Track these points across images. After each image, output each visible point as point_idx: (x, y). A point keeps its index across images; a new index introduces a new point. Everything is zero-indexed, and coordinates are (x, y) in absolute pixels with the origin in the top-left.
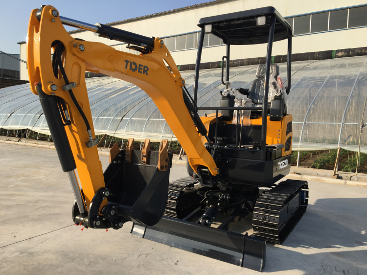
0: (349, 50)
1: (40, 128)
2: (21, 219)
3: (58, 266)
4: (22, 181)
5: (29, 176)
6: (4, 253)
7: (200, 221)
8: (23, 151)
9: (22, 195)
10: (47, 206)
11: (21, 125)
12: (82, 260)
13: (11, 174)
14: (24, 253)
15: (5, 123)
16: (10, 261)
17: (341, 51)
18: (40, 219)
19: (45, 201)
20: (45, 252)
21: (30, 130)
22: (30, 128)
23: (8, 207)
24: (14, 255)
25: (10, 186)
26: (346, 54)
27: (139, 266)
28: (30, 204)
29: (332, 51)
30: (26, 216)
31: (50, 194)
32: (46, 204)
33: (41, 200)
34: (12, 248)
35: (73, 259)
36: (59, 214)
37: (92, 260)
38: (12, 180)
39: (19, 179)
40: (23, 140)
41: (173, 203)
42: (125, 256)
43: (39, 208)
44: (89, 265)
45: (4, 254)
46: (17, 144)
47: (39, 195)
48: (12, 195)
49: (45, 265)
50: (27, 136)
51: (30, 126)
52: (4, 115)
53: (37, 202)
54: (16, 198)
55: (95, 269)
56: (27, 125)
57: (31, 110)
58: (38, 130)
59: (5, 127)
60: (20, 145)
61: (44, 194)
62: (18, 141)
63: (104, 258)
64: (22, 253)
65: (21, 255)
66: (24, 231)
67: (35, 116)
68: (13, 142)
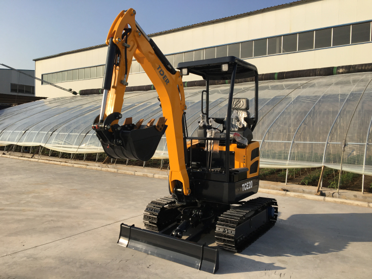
0: (350, 66)
1: (51, 145)
2: (30, 231)
3: (55, 268)
4: (33, 197)
5: (39, 193)
6: (14, 257)
7: (173, 233)
8: (36, 167)
9: (32, 211)
10: (52, 220)
11: (34, 142)
12: (75, 263)
13: (23, 190)
14: (30, 258)
15: (19, 140)
16: (19, 264)
17: (342, 67)
18: (45, 231)
19: (51, 216)
20: (47, 257)
21: (42, 147)
22: (43, 145)
23: (20, 221)
24: (22, 259)
25: (22, 202)
26: (347, 71)
27: (118, 269)
28: (38, 218)
29: (333, 68)
30: (34, 229)
31: (56, 209)
32: (52, 218)
33: (48, 215)
34: (21, 254)
35: (68, 263)
36: (61, 227)
37: (83, 264)
38: (24, 196)
39: (30, 196)
40: (36, 156)
41: (155, 218)
42: (109, 261)
43: (45, 222)
44: (80, 267)
45: (15, 259)
46: (30, 161)
47: (46, 210)
48: (24, 210)
49: (46, 267)
50: (40, 153)
51: (43, 143)
52: (19, 133)
53: (44, 216)
54: (26, 213)
55: (84, 270)
56: (40, 142)
57: (44, 128)
58: (50, 147)
59: (19, 144)
60: (33, 161)
61: (50, 209)
62: (32, 158)
63: (92, 262)
64: (28, 258)
65: (28, 260)
66: (31, 241)
67: (47, 133)
68: (27, 159)
